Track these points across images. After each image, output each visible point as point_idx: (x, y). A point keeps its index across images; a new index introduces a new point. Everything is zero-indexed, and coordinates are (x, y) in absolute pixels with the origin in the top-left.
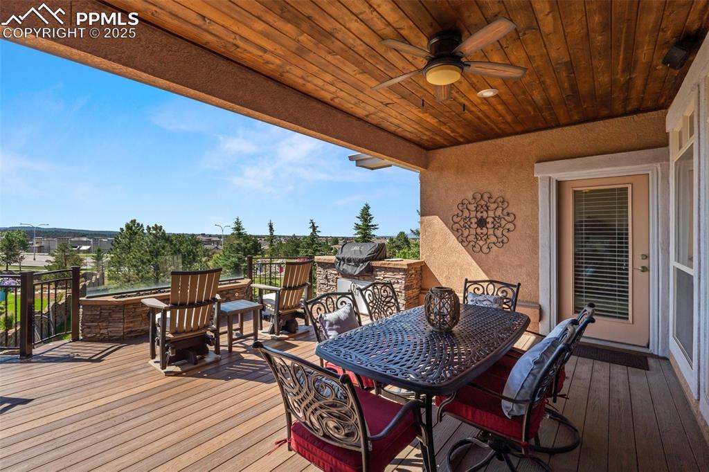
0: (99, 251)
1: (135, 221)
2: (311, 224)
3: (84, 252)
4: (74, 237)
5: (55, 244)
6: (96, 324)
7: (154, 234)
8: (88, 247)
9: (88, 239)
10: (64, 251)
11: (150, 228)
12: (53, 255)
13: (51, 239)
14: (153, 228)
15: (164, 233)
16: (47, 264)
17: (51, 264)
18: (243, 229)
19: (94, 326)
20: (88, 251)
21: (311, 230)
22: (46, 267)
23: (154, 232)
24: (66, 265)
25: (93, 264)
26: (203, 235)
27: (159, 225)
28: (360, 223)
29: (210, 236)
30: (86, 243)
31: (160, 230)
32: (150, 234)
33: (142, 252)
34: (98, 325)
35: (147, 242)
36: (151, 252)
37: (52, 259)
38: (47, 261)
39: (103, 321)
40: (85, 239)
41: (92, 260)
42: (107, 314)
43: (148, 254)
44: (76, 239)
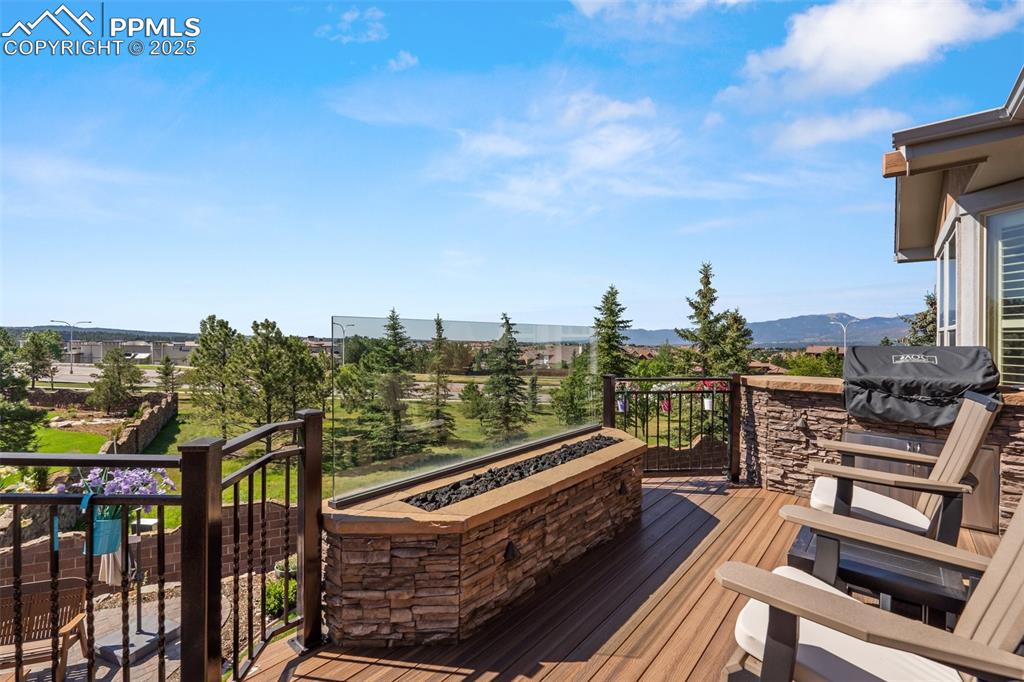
0: (168, 360)
1: (214, 317)
2: (504, 321)
3: (142, 361)
4: (126, 340)
5: (100, 352)
6: (378, 595)
7: (264, 334)
8: (147, 355)
9: (147, 344)
10: (116, 361)
11: (258, 326)
12: (100, 367)
13: (93, 343)
14: (262, 324)
15: (279, 333)
16: (92, 380)
17: (98, 380)
18: (402, 328)
19: (371, 601)
20: (147, 361)
21: (503, 330)
22: (91, 385)
23: (264, 331)
24: (120, 380)
25: (159, 381)
26: (311, 338)
27: (271, 320)
28: (601, 317)
29: (321, 340)
30: (145, 349)
31: (273, 328)
32: (259, 334)
33: (247, 362)
34: (387, 600)
35: (254, 348)
36: (260, 362)
37: (99, 372)
38: (93, 375)
39: (398, 586)
40: (142, 343)
41: (157, 375)
42: (413, 564)
43: (257, 365)
44: (129, 343)
